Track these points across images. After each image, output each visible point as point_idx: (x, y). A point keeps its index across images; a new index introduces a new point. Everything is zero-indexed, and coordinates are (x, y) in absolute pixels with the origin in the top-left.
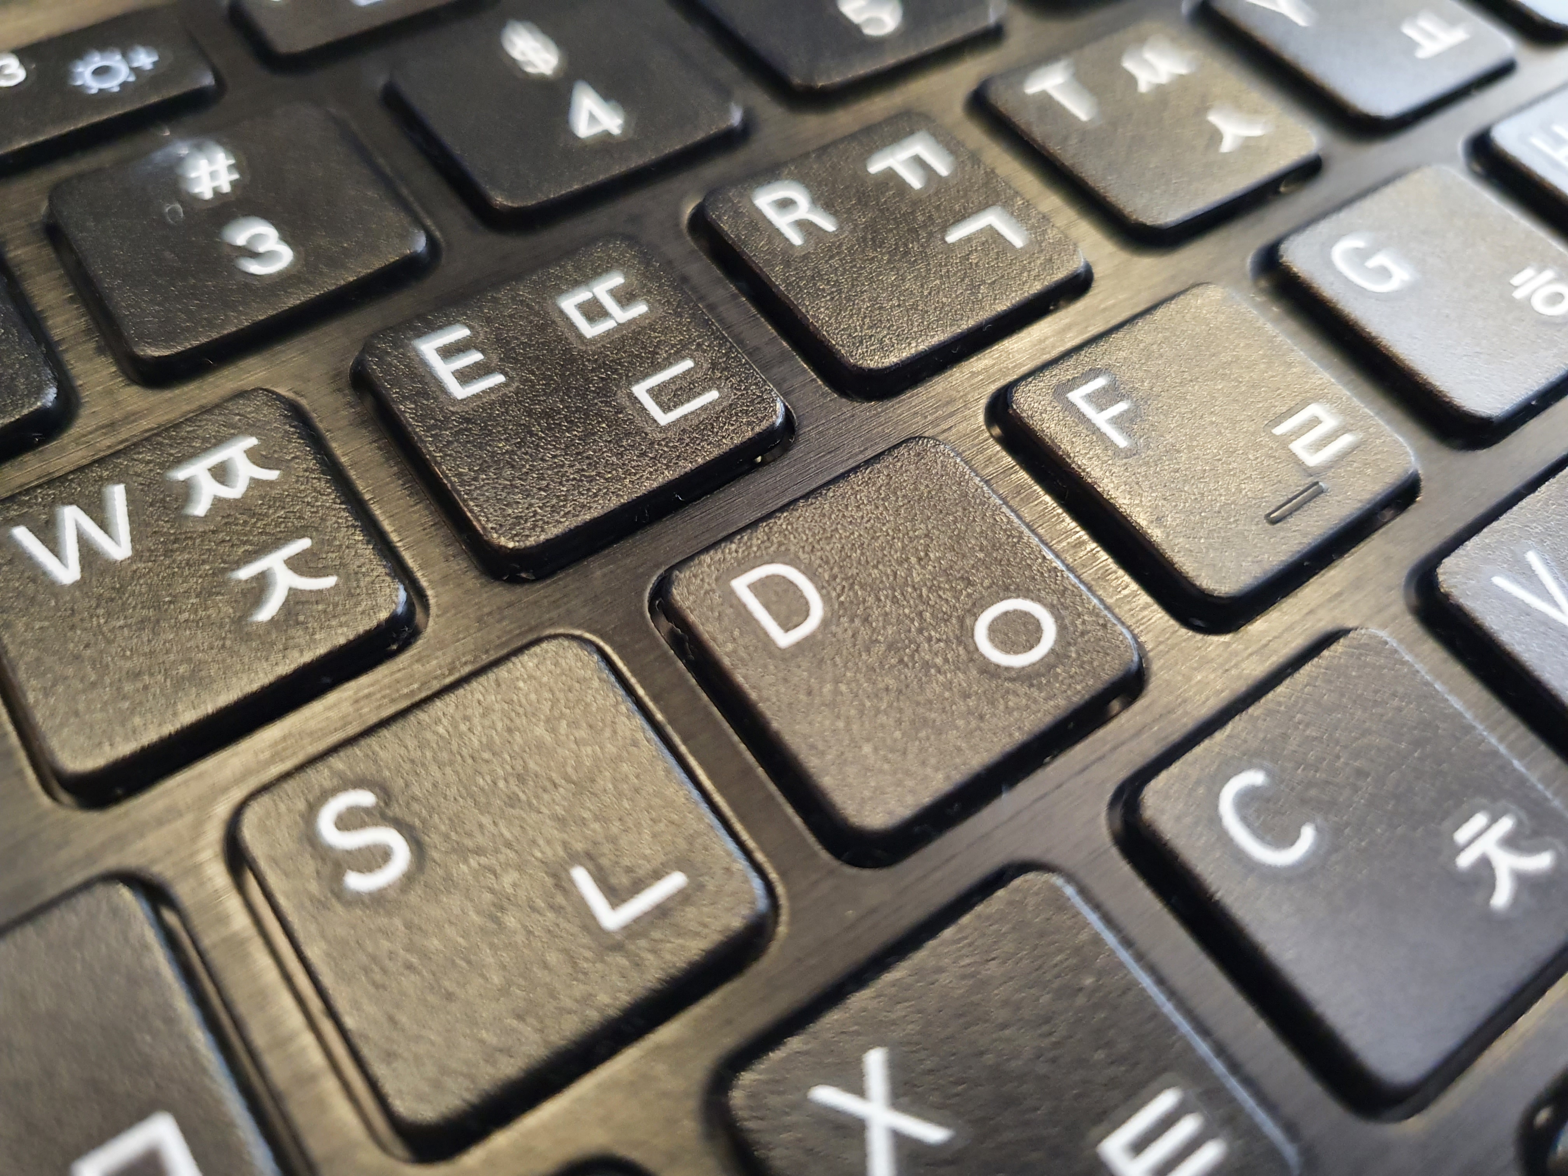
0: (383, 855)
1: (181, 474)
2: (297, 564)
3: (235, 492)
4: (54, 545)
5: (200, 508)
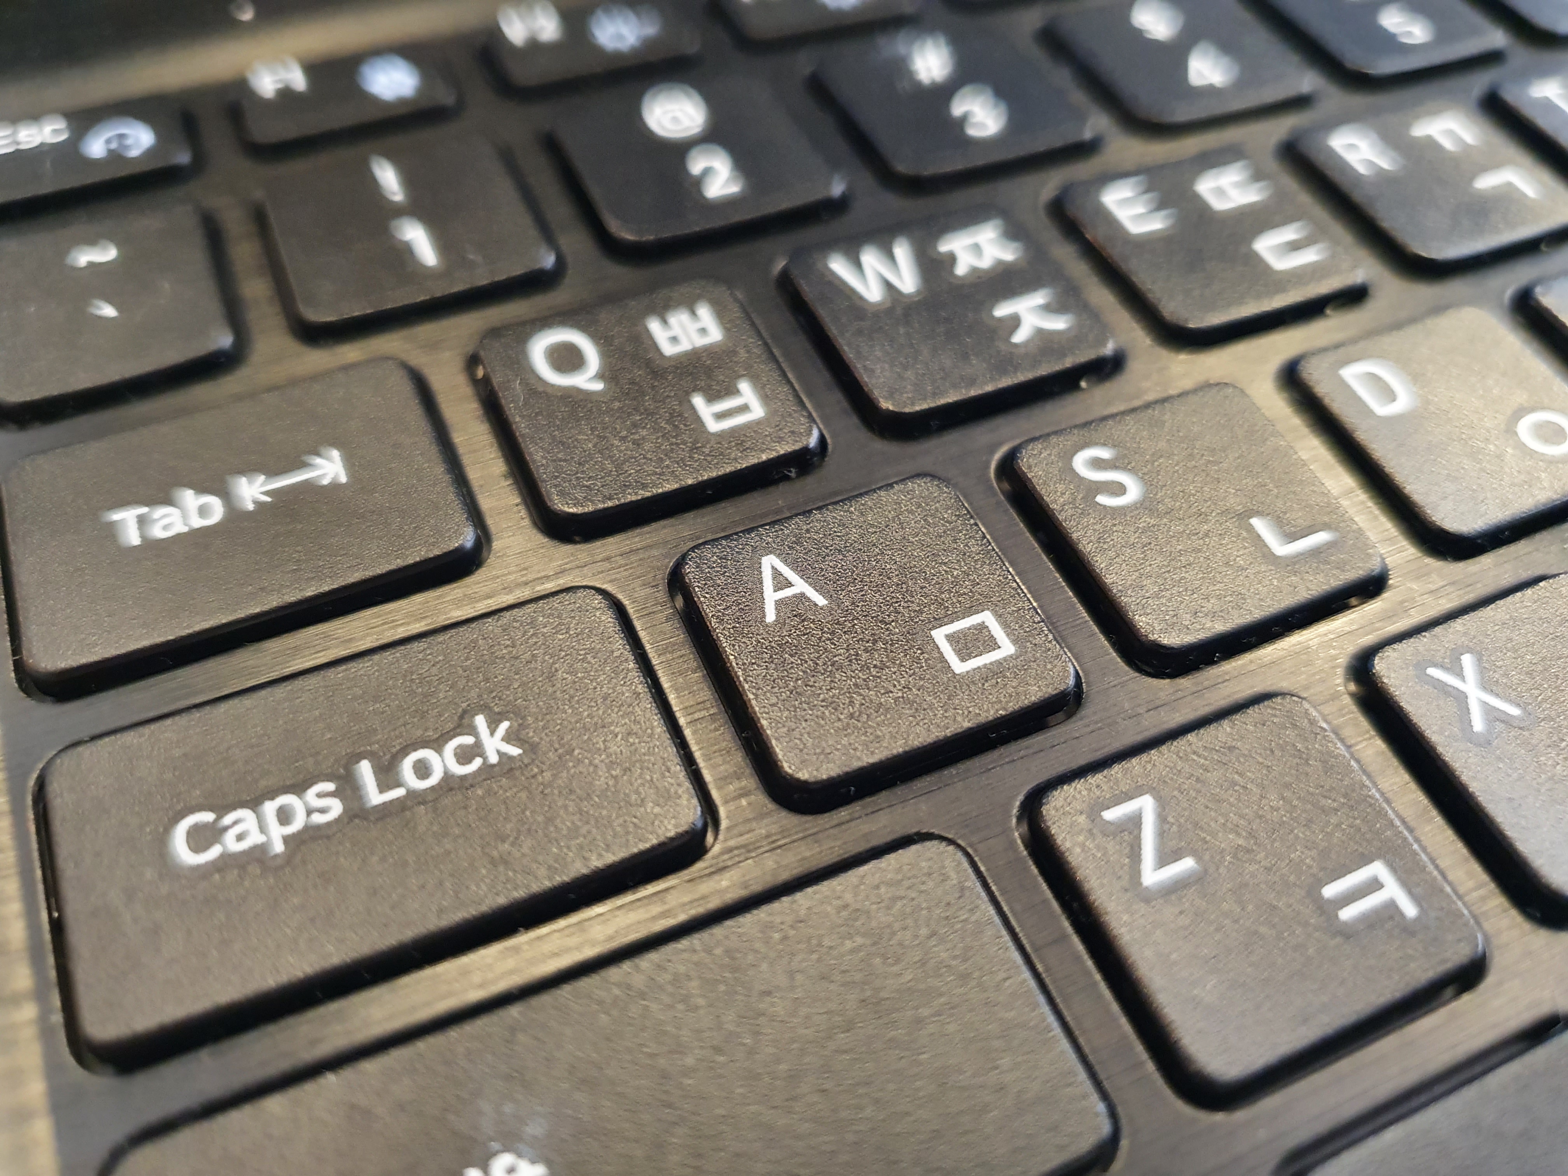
0: (1121, 489)
1: (943, 246)
3: (985, 263)
4: (862, 277)
5: (961, 270)
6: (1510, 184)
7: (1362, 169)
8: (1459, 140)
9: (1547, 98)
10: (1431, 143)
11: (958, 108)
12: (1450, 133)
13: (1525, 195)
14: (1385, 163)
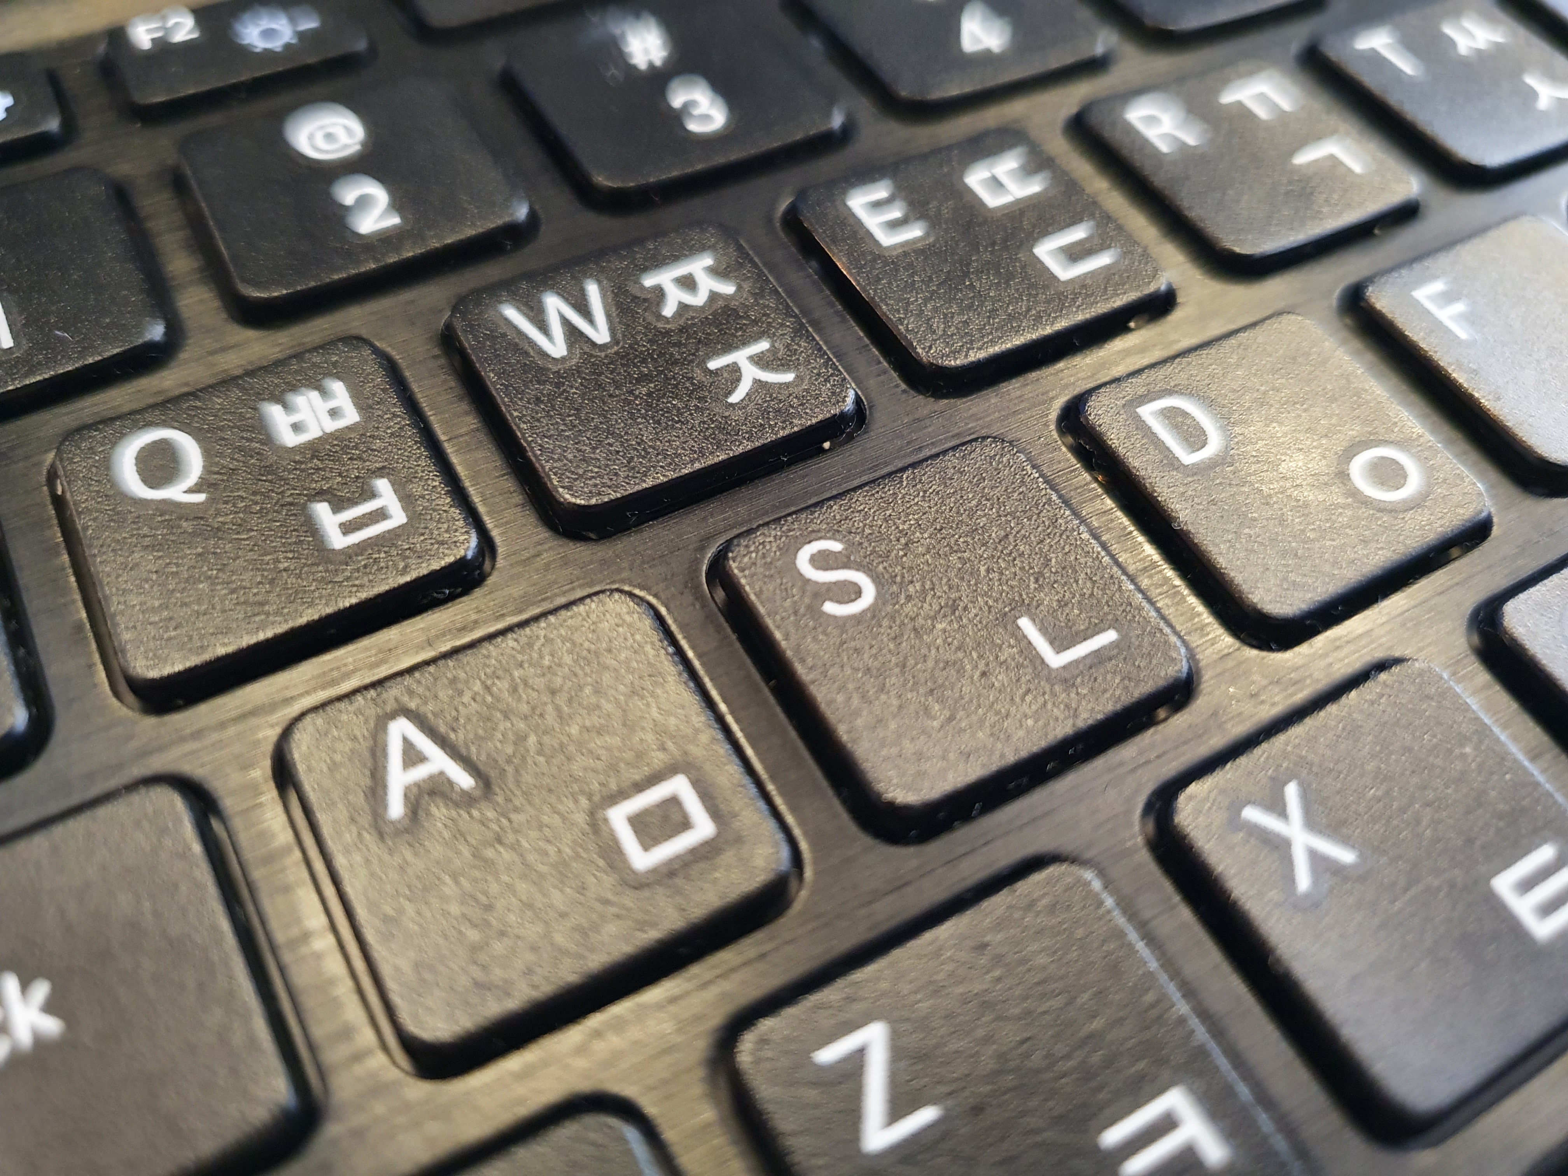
0: (853, 592)
1: (649, 281)
2: (759, 361)
3: (699, 300)
4: (543, 327)
5: (669, 310)
6: (1332, 157)
7: (1164, 147)
8: (1275, 106)
9: (1373, 50)
10: (1242, 112)
11: (678, 99)
12: (1262, 98)
13: (1350, 170)
14: (1191, 139)
